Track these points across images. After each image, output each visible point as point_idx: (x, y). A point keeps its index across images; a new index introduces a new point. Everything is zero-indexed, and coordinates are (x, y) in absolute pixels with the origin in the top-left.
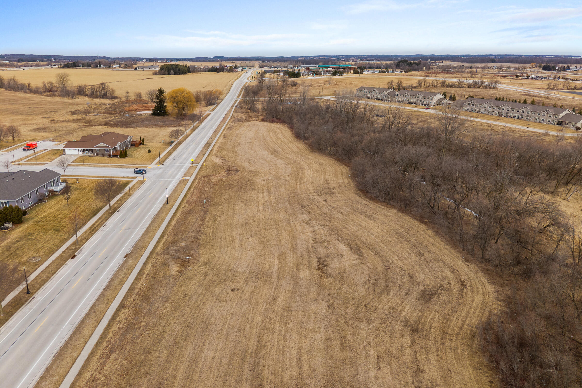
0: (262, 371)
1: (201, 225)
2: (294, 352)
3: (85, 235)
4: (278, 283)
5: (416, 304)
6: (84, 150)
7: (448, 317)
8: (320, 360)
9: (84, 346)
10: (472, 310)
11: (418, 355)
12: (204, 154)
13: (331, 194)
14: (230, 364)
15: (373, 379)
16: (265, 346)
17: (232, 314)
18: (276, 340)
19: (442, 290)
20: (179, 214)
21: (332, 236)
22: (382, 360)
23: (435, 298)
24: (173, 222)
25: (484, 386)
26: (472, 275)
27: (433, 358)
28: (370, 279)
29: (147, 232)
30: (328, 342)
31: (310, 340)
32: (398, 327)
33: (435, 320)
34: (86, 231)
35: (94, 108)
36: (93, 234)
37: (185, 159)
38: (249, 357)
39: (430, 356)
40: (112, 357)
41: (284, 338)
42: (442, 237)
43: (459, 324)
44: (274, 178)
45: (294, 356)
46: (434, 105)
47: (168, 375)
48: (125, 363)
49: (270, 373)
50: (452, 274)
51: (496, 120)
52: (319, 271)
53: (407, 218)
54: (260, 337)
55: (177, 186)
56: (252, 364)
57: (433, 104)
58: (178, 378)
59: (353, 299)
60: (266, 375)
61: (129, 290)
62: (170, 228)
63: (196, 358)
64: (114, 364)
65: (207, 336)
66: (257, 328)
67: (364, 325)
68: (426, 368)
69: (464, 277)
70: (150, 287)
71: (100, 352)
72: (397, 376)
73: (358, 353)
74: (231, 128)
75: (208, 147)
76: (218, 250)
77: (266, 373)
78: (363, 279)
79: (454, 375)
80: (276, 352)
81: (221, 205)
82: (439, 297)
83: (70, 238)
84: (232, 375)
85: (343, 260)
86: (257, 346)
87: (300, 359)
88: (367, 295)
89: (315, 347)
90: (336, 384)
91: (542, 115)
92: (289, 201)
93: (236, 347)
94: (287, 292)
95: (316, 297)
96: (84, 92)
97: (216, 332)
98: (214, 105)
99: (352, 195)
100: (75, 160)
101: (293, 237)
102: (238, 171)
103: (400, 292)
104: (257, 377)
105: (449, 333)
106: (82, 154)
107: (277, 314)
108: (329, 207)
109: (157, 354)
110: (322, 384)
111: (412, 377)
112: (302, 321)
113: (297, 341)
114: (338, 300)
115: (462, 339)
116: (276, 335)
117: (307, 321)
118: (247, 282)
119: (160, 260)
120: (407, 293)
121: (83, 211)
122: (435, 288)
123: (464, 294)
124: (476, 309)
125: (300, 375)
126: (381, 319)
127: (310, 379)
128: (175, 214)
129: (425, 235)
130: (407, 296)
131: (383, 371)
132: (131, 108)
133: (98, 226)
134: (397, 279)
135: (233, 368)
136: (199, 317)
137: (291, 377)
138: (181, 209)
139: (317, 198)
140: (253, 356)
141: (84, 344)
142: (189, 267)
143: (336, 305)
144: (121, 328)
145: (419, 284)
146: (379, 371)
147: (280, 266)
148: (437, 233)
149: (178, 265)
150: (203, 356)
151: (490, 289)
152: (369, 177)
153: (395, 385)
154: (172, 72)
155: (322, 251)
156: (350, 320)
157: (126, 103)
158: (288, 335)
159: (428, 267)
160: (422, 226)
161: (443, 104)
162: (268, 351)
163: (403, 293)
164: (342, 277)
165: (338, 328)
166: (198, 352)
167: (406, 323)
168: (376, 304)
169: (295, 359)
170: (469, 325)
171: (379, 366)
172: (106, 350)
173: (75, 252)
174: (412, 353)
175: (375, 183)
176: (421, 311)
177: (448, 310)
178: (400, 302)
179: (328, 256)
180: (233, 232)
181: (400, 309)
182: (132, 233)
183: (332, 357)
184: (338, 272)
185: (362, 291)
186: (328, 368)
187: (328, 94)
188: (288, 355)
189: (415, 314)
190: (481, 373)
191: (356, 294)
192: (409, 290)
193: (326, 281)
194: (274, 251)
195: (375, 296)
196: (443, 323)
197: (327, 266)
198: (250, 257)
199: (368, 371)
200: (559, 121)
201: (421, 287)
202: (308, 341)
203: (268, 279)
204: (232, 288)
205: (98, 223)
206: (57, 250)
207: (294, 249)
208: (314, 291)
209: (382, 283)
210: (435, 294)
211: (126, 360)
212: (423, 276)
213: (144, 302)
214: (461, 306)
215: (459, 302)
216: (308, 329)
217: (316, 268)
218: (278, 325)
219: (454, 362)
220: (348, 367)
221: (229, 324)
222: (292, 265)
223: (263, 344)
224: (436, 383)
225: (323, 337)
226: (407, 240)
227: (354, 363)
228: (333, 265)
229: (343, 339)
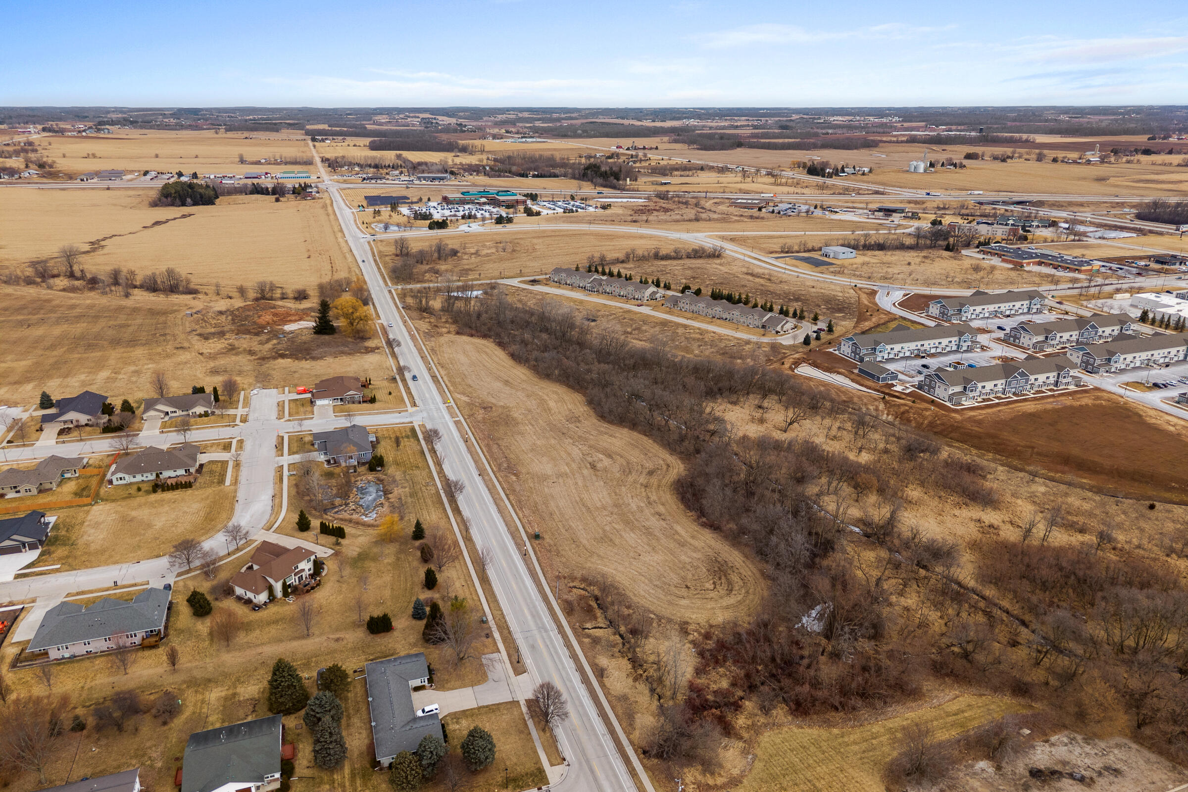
1: (503, 453)
2: (597, 499)
4: (574, 477)
5: (646, 477)
6: (335, 399)
7: (661, 479)
11: (648, 494)
13: (579, 421)
18: (587, 496)
19: (658, 469)
21: (591, 450)
22: (633, 497)
24: (486, 453)
26: (674, 461)
27: (655, 494)
28: (620, 469)
30: (610, 496)
32: (639, 486)
33: (655, 481)
38: (579, 502)
39: (653, 494)
41: (590, 496)
42: (658, 443)
43: (667, 481)
44: (527, 412)
46: (647, 300)
49: (590, 505)
50: (663, 462)
51: (709, 323)
52: (593, 469)
53: (635, 433)
55: (457, 427)
56: (581, 504)
57: (646, 298)
59: (615, 478)
62: (488, 457)
67: (623, 487)
68: (652, 497)
69: (669, 462)
72: (640, 500)
73: (623, 496)
75: (439, 382)
76: (527, 466)
78: (617, 470)
79: (663, 497)
80: (589, 500)
82: (657, 473)
85: (603, 462)
87: (600, 500)
88: (621, 476)
92: (551, 430)
94: (581, 480)
95: (596, 480)
99: (594, 420)
100: (334, 410)
101: (569, 454)
102: (491, 408)
103: (637, 473)
105: (662, 485)
106: (333, 403)
108: (582, 432)
112: (594, 489)
115: (667, 487)
117: (597, 489)
122: (655, 469)
123: (669, 469)
124: (674, 475)
126: (630, 484)
128: (481, 448)
130: (641, 474)
131: (635, 500)
134: (635, 467)
138: (481, 444)
139: (570, 426)
142: (521, 476)
143: (607, 482)
145: (646, 468)
147: (569, 469)
148: (654, 441)
151: (682, 466)
152: (606, 408)
154: (189, 200)
155: (590, 459)
156: (616, 486)
160: (645, 438)
161: (656, 299)
162: (585, 500)
163: (639, 473)
164: (606, 470)
165: (612, 490)
167: (642, 484)
168: (626, 479)
170: (671, 481)
171: (633, 499)
174: (646, 494)
175: (611, 411)
176: (648, 479)
177: (661, 477)
178: (638, 477)
179: (594, 461)
180: (528, 455)
181: (638, 479)
184: (602, 468)
185: (618, 475)
187: (512, 274)
189: (645, 481)
191: (615, 476)
192: (641, 472)
193: (598, 473)
194: (561, 463)
195: (625, 476)
196: (659, 482)
197: (595, 466)
198: (550, 467)
199: (629, 500)
200: (763, 325)
201: (648, 470)
203: (567, 476)
207: (574, 461)
208: (594, 478)
209: (627, 470)
210: (655, 472)
212: (648, 464)
214: (667, 475)
215: (666, 473)
217: (590, 468)
218: (584, 492)
220: (620, 500)
222: (576, 468)
226: (637, 447)
227: (622, 499)
228: (599, 465)
229: (615, 493)
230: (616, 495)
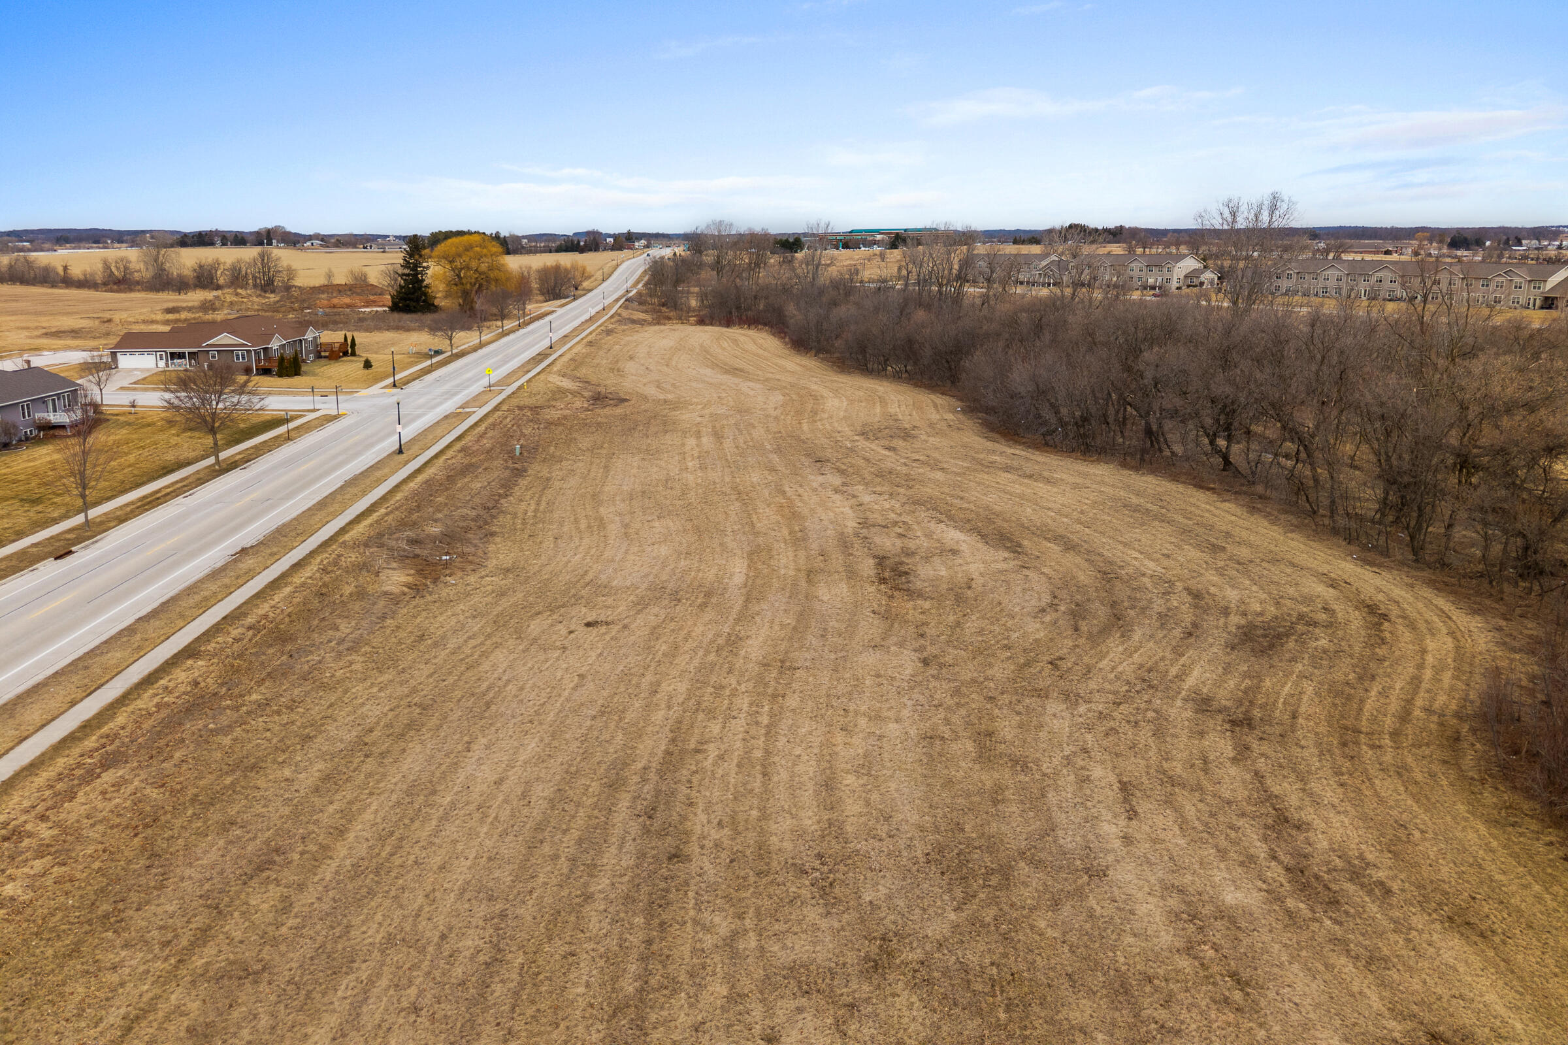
0: (683, 818)
1: (500, 495)
2: (808, 769)
3: (118, 513)
4: (745, 607)
5: (1227, 659)
6: (173, 356)
7: (1347, 689)
8: (906, 790)
9: (12, 748)
10: (1428, 674)
11: (1269, 782)
12: (528, 371)
13: (908, 437)
14: (559, 798)
15: (1117, 844)
16: (698, 751)
17: (581, 676)
18: (741, 736)
19: (1308, 624)
20: (430, 472)
21: (917, 514)
22: (1139, 794)
23: (1291, 644)
24: (412, 485)
25: (1549, 870)
26: (1398, 592)
27: (1329, 792)
28: (1056, 601)
29: (322, 504)
30: (932, 744)
31: (864, 739)
33: (1305, 698)
34: (127, 505)
35: (231, 303)
36: (147, 510)
37: (469, 379)
38: (636, 779)
39: (1314, 786)
40: (109, 777)
41: (767, 733)
43: (1394, 706)
44: (731, 413)
45: (806, 778)
46: (1178, 288)
47: (311, 827)
48: (154, 795)
49: (716, 821)
50: (1331, 590)
52: (883, 586)
54: (678, 733)
55: (438, 422)
56: (645, 799)
57: (1175, 285)
58: (351, 836)
59: (1007, 647)
60: (698, 829)
61: (224, 618)
62: (399, 496)
63: (431, 782)
64: (108, 796)
65: (483, 729)
66: (669, 707)
67: (1054, 706)
68: (1310, 818)
69: (1372, 595)
70: (305, 613)
71: (61, 762)
72: (1205, 835)
73: (1044, 775)
74: (609, 332)
75: (541, 361)
76: (549, 544)
77: (699, 822)
78: (1034, 602)
79: (1424, 839)
80: (738, 766)
81: (568, 460)
82: (1304, 642)
83: (69, 517)
84: (564, 827)
85: (961, 561)
86: (668, 753)
87: (828, 785)
88: (1052, 640)
89: (886, 755)
90: (976, 856)
91: (1493, 285)
93: (586, 756)
94: (776, 628)
95: (878, 640)
96: (212, 279)
97: (520, 718)
98: (567, 297)
99: (973, 439)
100: (144, 379)
101: (794, 517)
102: (624, 400)
103: (1165, 632)
104: (662, 833)
105: (1364, 730)
106: (167, 365)
107: (742, 676)
108: (903, 461)
109: (287, 772)
110: (919, 853)
111: (1265, 839)
112: (833, 692)
113: (816, 740)
114: (955, 647)
115: (1417, 745)
116: (739, 725)
117: (850, 693)
118: (639, 607)
119: (352, 557)
120: (1190, 634)
121: (129, 466)
122: (1286, 620)
123: (1387, 635)
124: (1438, 670)
125: (834, 829)
126: (1116, 693)
127: (872, 841)
128: (419, 471)
129: (1217, 512)
130: (1192, 640)
131: (1150, 822)
132: (335, 301)
133: (168, 494)
134: (1150, 601)
135: (570, 808)
136: (461, 683)
137: (799, 834)
138: (441, 461)
139: (864, 444)
140: (653, 776)
141: (11, 744)
142: (448, 578)
143: (949, 659)
144: (168, 705)
145: (1226, 612)
146: (1134, 822)
147: (751, 574)
149: (412, 572)
150: (461, 776)
153: (1206, 860)
155: (888, 543)
156: (1002, 693)
157: (323, 292)
158: (784, 725)
159: (1247, 574)
161: (1202, 284)
162: (708, 764)
163: (1177, 632)
164: (959, 599)
165: (963, 712)
166: (444, 767)
168: (1086, 659)
169: (810, 786)
170: (1428, 711)
171: (1132, 809)
172: (91, 757)
173: (74, 545)
174: (1248, 777)
176: (1246, 675)
177: (1344, 671)
178: (1168, 655)
179: (910, 554)
180: (601, 509)
181: (1173, 671)
182: (272, 507)
183: (949, 782)
184: (945, 586)
185: (1034, 629)
186: (939, 811)
188: (784, 775)
189: (1231, 683)
190: (1521, 835)
191: (1014, 636)
192: (1195, 625)
193: (910, 609)
194: (731, 545)
195: (1081, 641)
196: (1335, 705)
197: (906, 573)
198: (654, 558)
199: (1092, 820)
200: (1547, 298)
201: (1235, 619)
202: (855, 741)
203: (714, 600)
204: (589, 619)
205: (168, 490)
206: (14, 541)
207: (798, 540)
208: (869, 627)
209: (1102, 612)
210: (1288, 635)
211: (163, 785)
212: (1235, 592)
213: (271, 646)
214: (1387, 664)
215: (1374, 654)
216: (856, 713)
217: (874, 579)
218: (747, 700)
219: (1409, 802)
220: (1015, 809)
221: (568, 700)
222: (792, 573)
223: (692, 746)
224: (1361, 857)
225: (913, 732)
226: (1162, 519)
227: (1035, 800)
228: (929, 572)
229: (985, 738)
230: (986, 754)
